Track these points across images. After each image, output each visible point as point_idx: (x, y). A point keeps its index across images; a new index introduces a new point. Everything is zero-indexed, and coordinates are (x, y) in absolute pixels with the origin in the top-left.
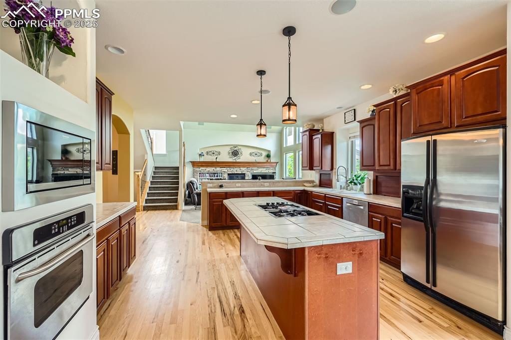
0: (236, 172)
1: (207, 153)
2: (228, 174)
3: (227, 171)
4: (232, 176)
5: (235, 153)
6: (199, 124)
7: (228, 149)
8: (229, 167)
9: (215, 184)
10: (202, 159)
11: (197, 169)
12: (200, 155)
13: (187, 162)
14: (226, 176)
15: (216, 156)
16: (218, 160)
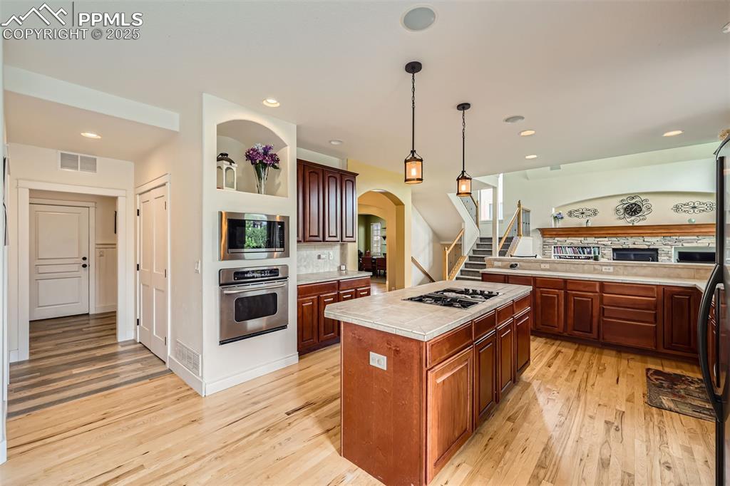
0: (632, 246)
1: (570, 214)
2: (614, 250)
3: (609, 243)
4: (621, 254)
5: (633, 210)
6: (552, 169)
7: (616, 202)
8: (616, 237)
9: (505, 263)
10: (560, 224)
11: (551, 241)
12: (555, 218)
13: (533, 231)
14: (609, 252)
15: (587, 218)
16: (590, 225)
